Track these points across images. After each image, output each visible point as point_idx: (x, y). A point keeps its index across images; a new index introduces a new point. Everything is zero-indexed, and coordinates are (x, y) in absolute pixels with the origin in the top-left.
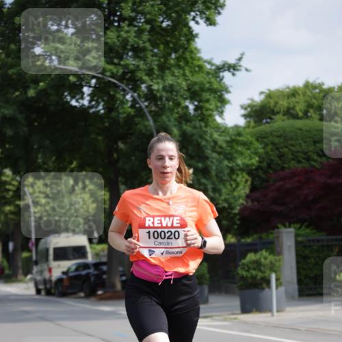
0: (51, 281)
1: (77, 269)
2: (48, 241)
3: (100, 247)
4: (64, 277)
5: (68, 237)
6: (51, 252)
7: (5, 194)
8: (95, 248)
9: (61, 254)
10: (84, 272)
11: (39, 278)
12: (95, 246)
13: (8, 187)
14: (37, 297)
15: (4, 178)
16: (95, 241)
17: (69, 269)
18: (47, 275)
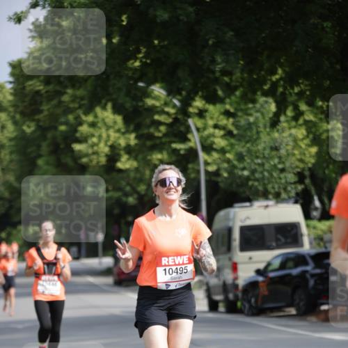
0: (236, 286)
1: (283, 266)
2: (231, 216)
3: (323, 225)
4: (261, 279)
5: (267, 206)
6: (236, 235)
7: (152, 130)
8: (315, 228)
9: (255, 237)
10: (295, 272)
11: (214, 281)
12: (314, 223)
13: (156, 117)
14: (211, 315)
15: (150, 102)
16: (315, 214)
17: (269, 264)
18: (228, 276)
